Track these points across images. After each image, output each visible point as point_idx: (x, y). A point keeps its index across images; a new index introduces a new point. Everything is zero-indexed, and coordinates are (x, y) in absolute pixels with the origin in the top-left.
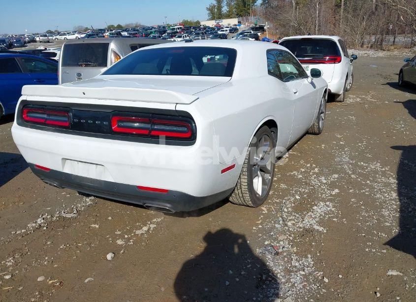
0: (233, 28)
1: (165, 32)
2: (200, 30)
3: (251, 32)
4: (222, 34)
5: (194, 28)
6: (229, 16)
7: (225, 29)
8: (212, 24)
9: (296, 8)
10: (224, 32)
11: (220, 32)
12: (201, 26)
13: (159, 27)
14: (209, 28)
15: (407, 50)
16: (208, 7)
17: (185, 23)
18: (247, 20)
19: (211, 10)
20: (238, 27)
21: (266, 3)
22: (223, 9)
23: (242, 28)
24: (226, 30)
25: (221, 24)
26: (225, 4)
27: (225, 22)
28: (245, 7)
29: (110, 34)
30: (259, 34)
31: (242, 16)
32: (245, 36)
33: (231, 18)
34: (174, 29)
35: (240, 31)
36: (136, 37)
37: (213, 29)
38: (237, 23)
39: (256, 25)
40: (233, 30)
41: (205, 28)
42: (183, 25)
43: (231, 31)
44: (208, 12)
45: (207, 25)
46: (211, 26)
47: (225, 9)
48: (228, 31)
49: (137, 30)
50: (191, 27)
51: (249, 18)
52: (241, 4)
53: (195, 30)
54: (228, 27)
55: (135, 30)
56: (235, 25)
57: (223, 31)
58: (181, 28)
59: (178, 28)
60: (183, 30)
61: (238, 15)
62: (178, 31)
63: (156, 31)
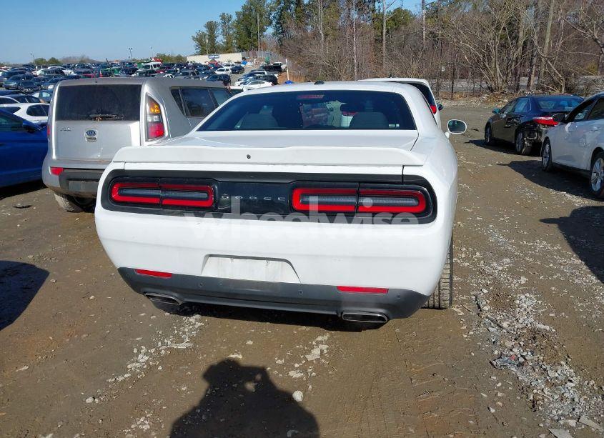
0: (236, 67)
1: (134, 70)
2: (188, 68)
3: (264, 73)
4: (223, 75)
5: (178, 66)
6: (227, 50)
7: (225, 68)
8: (204, 60)
9: (325, 41)
10: (224, 73)
11: (218, 73)
12: (188, 62)
13: (124, 63)
14: (201, 66)
15: (475, 99)
16: (195, 35)
17: (161, 58)
18: (255, 55)
19: (199, 40)
20: (242, 65)
21: (280, 33)
22: (218, 40)
23: (249, 66)
24: (227, 70)
25: (217, 60)
26: (220, 32)
27: (223, 58)
28: (249, 37)
29: (45, 71)
30: (276, 75)
31: (246, 50)
32: (257, 78)
33: (230, 52)
34: (149, 66)
35: (247, 72)
36: (90, 77)
37: (207, 67)
38: (240, 60)
39: (268, 63)
40: (237, 70)
41: (195, 66)
42: (162, 62)
43: (234, 71)
44: (195, 43)
45: (198, 62)
46: (203, 64)
47: (220, 39)
48: (230, 71)
49: (88, 67)
50: (173, 64)
51: (258, 53)
52: (244, 33)
53: (181, 69)
54: (229, 66)
55: (84, 68)
56: (239, 63)
57: (223, 70)
58: (158, 65)
59: (155, 66)
60: (162, 68)
61: (241, 49)
62: (155, 69)
63: (119, 69)
